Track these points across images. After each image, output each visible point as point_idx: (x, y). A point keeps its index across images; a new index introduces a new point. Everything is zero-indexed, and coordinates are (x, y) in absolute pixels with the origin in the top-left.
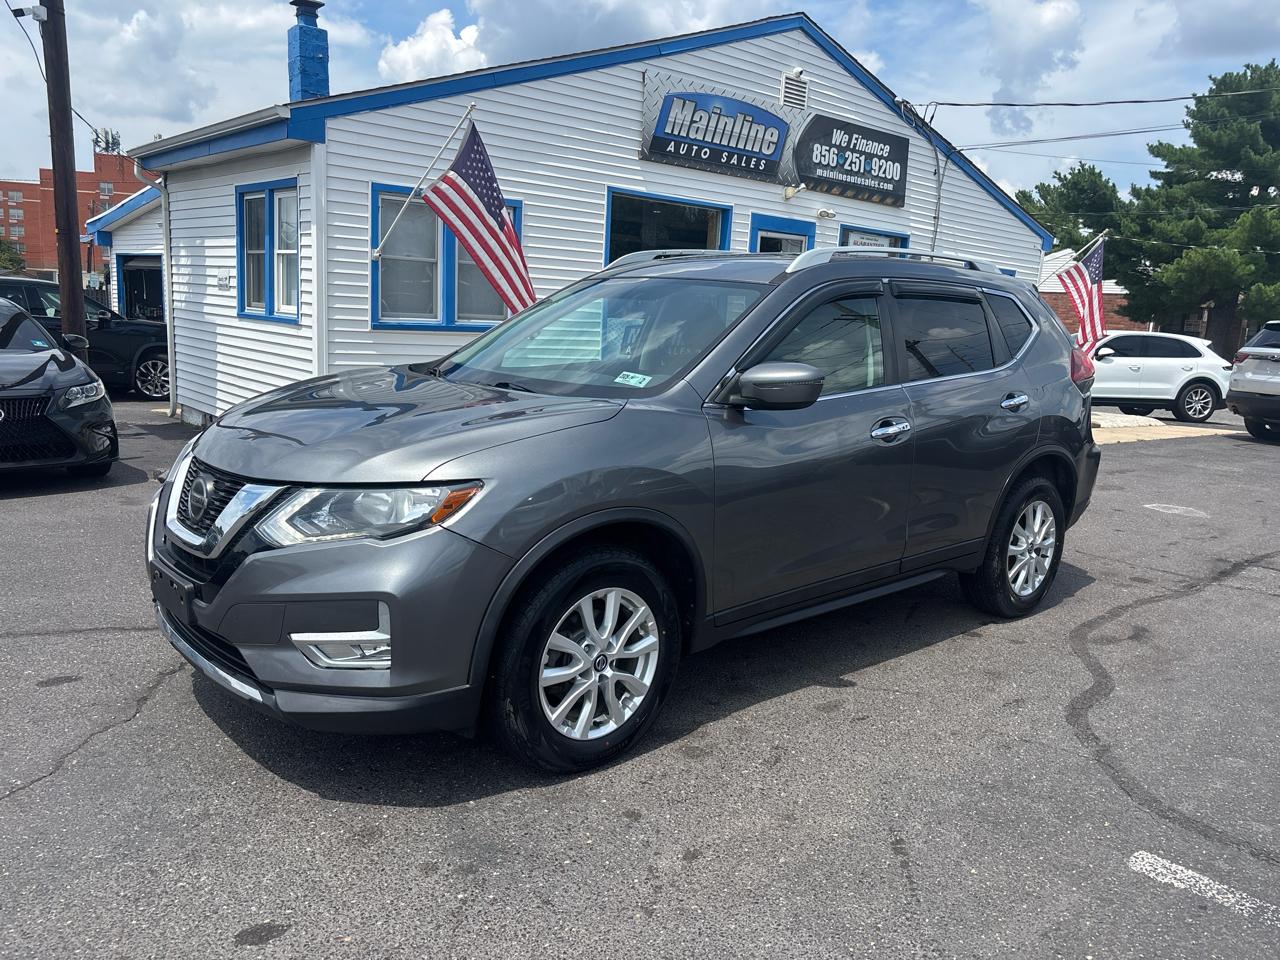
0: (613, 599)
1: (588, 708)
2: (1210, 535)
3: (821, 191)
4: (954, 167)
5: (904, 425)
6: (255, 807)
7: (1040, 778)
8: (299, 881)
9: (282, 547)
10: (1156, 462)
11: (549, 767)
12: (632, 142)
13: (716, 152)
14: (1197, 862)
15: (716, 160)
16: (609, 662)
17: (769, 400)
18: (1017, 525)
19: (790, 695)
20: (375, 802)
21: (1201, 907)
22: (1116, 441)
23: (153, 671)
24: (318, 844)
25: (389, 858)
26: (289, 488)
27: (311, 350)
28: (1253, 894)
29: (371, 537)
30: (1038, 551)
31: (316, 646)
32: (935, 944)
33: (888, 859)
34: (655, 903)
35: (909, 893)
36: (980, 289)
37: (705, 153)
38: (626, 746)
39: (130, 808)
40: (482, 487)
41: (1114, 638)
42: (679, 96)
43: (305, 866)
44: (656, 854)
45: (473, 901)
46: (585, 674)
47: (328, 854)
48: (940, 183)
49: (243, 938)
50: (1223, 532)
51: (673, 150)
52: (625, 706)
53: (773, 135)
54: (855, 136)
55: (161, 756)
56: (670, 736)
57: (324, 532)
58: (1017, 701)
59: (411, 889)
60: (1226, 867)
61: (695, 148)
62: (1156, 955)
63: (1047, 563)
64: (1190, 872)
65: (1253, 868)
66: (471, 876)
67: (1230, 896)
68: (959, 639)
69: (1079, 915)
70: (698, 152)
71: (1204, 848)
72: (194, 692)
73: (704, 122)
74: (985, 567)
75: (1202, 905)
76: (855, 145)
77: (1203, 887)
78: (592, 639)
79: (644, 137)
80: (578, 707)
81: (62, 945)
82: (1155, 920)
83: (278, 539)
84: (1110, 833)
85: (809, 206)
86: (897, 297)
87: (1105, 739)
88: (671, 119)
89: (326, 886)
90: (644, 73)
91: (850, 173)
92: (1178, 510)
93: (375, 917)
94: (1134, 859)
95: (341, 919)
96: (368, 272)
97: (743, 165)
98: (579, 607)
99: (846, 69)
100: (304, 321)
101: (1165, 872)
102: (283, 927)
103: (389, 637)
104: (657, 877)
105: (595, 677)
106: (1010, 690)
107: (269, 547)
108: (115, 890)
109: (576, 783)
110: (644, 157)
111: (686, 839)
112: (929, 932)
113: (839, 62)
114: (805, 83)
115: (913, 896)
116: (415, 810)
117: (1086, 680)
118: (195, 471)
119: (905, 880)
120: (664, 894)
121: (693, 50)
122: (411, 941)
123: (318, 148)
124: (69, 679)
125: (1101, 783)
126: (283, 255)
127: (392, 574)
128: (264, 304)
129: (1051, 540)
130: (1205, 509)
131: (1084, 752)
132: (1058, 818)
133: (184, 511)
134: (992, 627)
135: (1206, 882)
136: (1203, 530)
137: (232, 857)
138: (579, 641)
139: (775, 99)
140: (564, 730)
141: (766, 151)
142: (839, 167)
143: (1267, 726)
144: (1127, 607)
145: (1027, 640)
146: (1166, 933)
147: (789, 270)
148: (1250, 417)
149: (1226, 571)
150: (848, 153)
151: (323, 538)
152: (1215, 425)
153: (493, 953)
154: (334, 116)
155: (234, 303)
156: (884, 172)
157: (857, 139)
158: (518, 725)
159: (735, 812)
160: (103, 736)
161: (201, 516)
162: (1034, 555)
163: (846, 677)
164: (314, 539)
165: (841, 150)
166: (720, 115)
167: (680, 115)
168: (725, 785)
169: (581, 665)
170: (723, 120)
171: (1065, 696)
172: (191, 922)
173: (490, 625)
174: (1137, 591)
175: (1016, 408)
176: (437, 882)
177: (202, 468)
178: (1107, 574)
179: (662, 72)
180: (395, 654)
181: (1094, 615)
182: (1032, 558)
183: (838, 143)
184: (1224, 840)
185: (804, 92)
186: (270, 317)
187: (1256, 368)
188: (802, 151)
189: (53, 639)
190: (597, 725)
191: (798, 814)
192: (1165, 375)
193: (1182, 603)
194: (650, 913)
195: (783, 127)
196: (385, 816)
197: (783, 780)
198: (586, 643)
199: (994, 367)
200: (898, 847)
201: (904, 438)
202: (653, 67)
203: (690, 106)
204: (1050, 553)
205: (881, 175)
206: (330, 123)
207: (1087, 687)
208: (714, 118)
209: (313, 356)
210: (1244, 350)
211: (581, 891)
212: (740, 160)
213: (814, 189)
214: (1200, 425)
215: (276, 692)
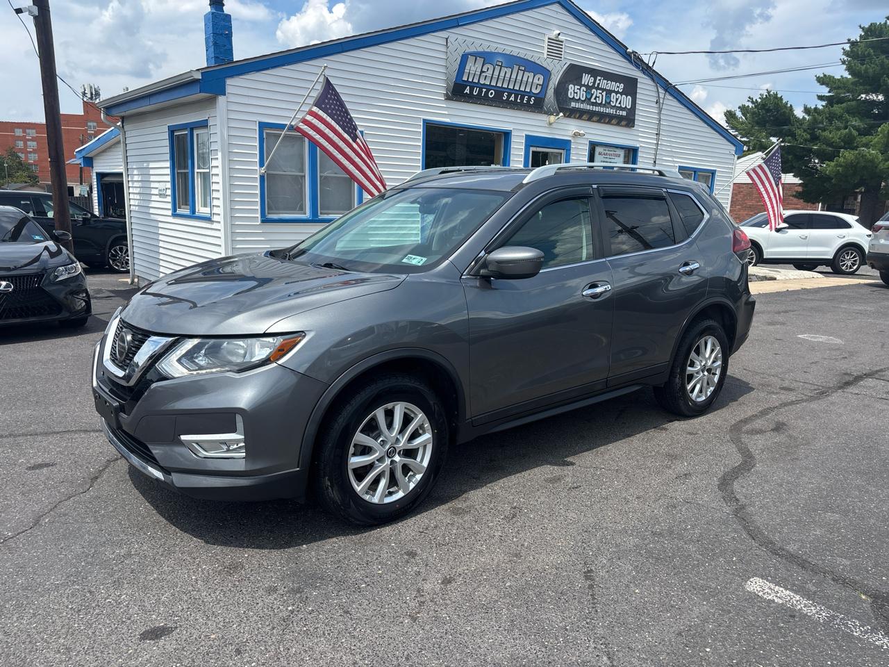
0: (399, 409)
1: (383, 483)
2: (842, 356)
3: (575, 118)
4: (670, 98)
5: (606, 287)
6: (162, 549)
7: (693, 527)
8: (186, 598)
9: (174, 378)
10: (812, 304)
11: (358, 523)
12: (440, 87)
13: (499, 92)
14: (794, 585)
15: (499, 99)
16: (398, 451)
17: (507, 272)
18: (693, 354)
19: (528, 472)
20: (241, 546)
21: (791, 616)
22: (785, 290)
23: (103, 459)
24: (200, 573)
25: (246, 583)
26: (178, 339)
27: (220, 238)
28: (829, 607)
29: (230, 371)
30: (709, 371)
31: (197, 444)
32: (603, 640)
33: (580, 583)
34: (419, 613)
35: (591, 605)
36: (665, 190)
37: (492, 94)
38: (410, 508)
39: (79, 550)
40: (304, 336)
41: (761, 430)
42: (472, 54)
43: (190, 588)
44: (423, 580)
45: (298, 611)
46: (381, 460)
47: (206, 581)
48: (660, 109)
49: (144, 636)
50: (851, 354)
51: (468, 92)
52: (410, 481)
53: (539, 79)
54: (599, 78)
55: (103, 516)
56: (442, 501)
57: (201, 368)
58: (686, 475)
59: (258, 604)
60: (814, 589)
61: (484, 90)
62: (754, 648)
63: (716, 379)
64: (788, 592)
65: (833, 589)
66: (298, 595)
67: (813, 608)
68: (652, 432)
69: (706, 621)
70: (487, 93)
71: (799, 575)
72: (129, 473)
73: (490, 72)
74: (670, 382)
75: (791, 614)
76: (599, 84)
77: (795, 602)
78: (385, 437)
79: (448, 84)
80: (376, 482)
81: (29, 640)
82: (757, 625)
83: (170, 373)
84: (735, 565)
85: (566, 128)
86: (603, 197)
87: (743, 500)
88: (467, 71)
89: (203, 601)
90: (447, 39)
91: (595, 104)
92: (822, 338)
93: (232, 621)
94: (749, 583)
95: (210, 623)
96: (258, 184)
97: (519, 101)
98: (375, 415)
99: (591, 30)
100: (215, 218)
101: (770, 592)
102: (172, 628)
103: (243, 437)
104: (422, 595)
105: (388, 461)
106: (682, 467)
107: (165, 378)
108: (66, 604)
109: (376, 533)
110: (448, 98)
111: (445, 570)
112: (600, 631)
113: (586, 26)
114: (562, 42)
115: (593, 608)
116: (266, 551)
117: (736, 459)
118: (121, 327)
119: (590, 597)
120: (425, 607)
121: (481, 21)
122: (254, 638)
123: (221, 99)
124: (47, 465)
125: (735, 531)
126: (201, 173)
127: (245, 396)
128: (188, 207)
129: (719, 363)
130: (841, 337)
131: (727, 510)
132: (701, 555)
133: (114, 354)
134: (676, 424)
135: (798, 599)
136: (838, 353)
137: (144, 582)
138: (376, 439)
139: (541, 55)
140: (367, 497)
141: (534, 91)
142: (588, 100)
143: (860, 491)
144: (774, 408)
145: (700, 432)
146: (764, 633)
147: (525, 182)
148: (883, 271)
149: (849, 381)
150: (594, 90)
151: (200, 372)
152: (861, 276)
153: (308, 646)
154: (232, 76)
155: (170, 206)
156: (620, 103)
157: (600, 80)
158: (334, 494)
159: (481, 551)
160: (66, 503)
161: (124, 357)
162: (706, 373)
163: (569, 459)
164: (195, 373)
165: (589, 88)
166: (501, 66)
167: (473, 67)
168: (476, 533)
169: (377, 454)
170: (504, 70)
171: (720, 471)
172: (113, 625)
173: (312, 429)
174: (783, 397)
175: (690, 273)
176: (275, 599)
177: (125, 325)
178: (763, 385)
179: (460, 37)
180: (247, 448)
181: (750, 414)
182: (704, 375)
183: (586, 84)
184: (815, 570)
185: (562, 48)
186: (193, 216)
187: (887, 236)
188: (561, 91)
189: (40, 438)
190: (391, 494)
191: (523, 553)
192: (825, 242)
193: (814, 405)
194: (414, 619)
195: (546, 73)
196: (246, 555)
197: (516, 530)
198: (381, 439)
199: (675, 244)
200: (588, 575)
201: (608, 295)
202: (454, 34)
203: (480, 61)
204: (718, 372)
205: (618, 105)
206: (229, 82)
207: (736, 465)
208: (498, 68)
209: (221, 241)
210: (879, 223)
211: (370, 605)
212: (516, 98)
213: (569, 116)
214: (850, 276)
215: (172, 474)
